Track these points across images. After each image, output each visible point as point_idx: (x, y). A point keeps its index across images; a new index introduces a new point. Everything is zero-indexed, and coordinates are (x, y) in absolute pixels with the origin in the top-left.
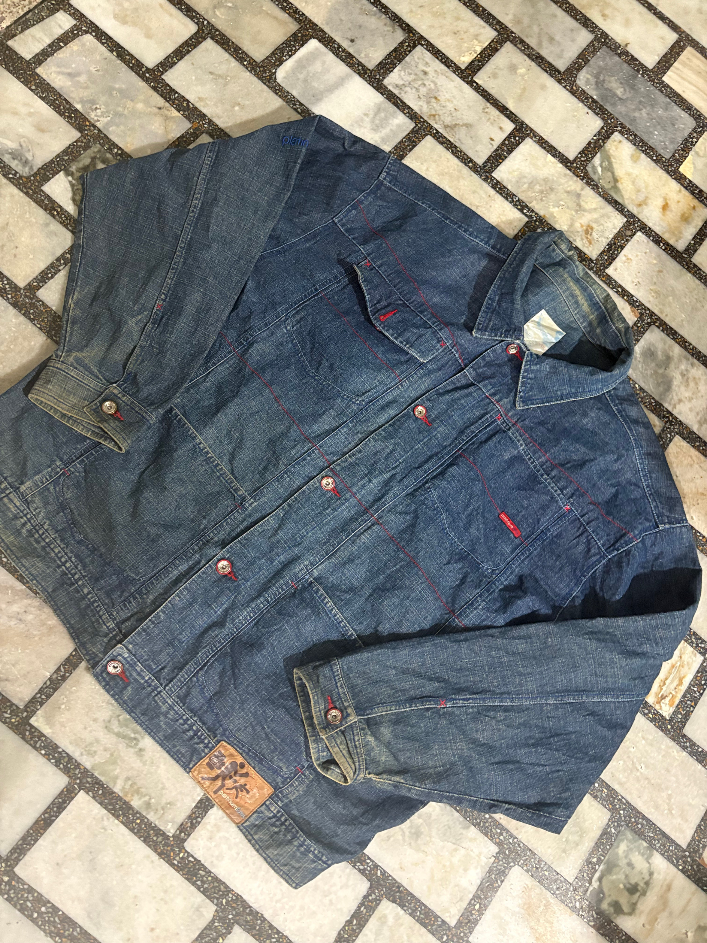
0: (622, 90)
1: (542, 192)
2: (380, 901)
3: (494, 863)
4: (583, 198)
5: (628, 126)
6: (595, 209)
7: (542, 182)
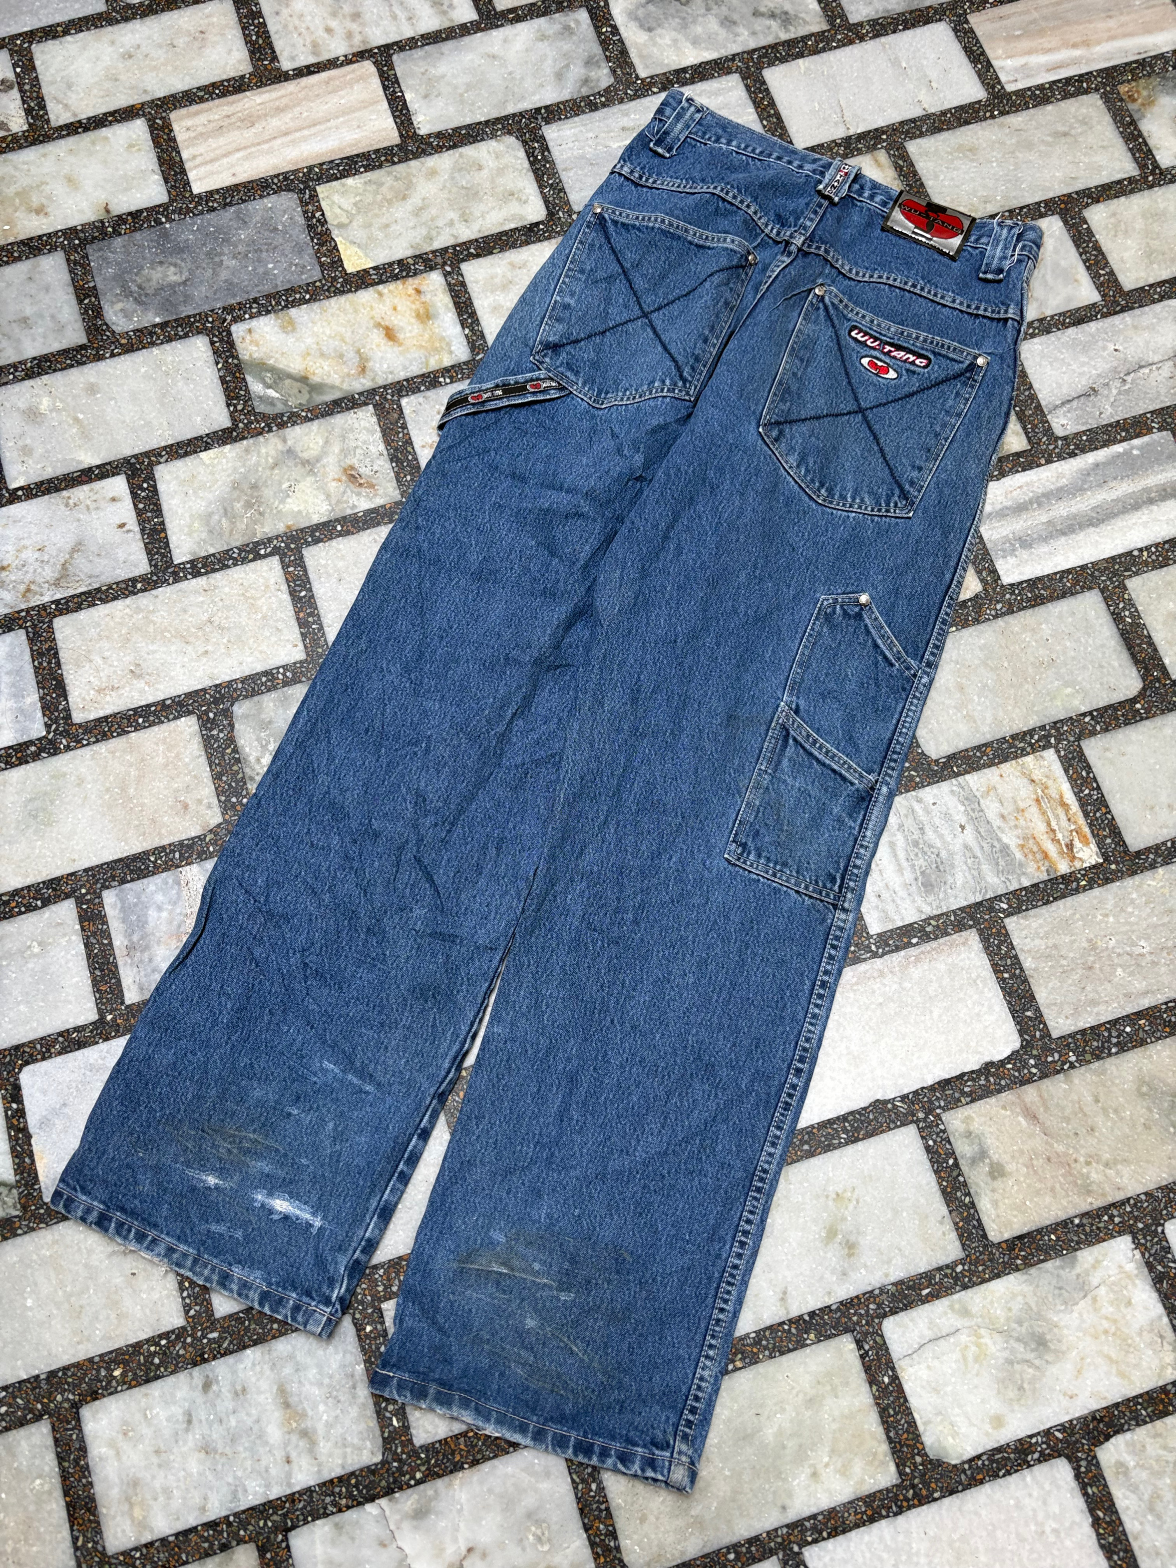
0: (172, 269)
1: (248, 505)
2: (1095, 1457)
3: (1143, 1255)
4: (298, 449)
5: (233, 302)
6: (327, 442)
7: (236, 494)
